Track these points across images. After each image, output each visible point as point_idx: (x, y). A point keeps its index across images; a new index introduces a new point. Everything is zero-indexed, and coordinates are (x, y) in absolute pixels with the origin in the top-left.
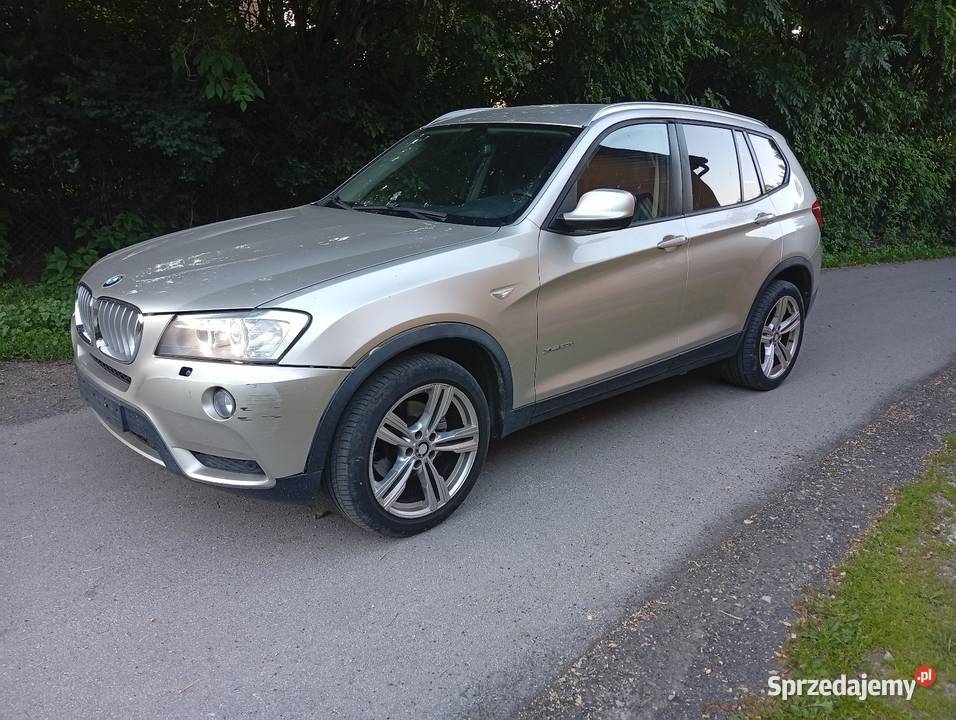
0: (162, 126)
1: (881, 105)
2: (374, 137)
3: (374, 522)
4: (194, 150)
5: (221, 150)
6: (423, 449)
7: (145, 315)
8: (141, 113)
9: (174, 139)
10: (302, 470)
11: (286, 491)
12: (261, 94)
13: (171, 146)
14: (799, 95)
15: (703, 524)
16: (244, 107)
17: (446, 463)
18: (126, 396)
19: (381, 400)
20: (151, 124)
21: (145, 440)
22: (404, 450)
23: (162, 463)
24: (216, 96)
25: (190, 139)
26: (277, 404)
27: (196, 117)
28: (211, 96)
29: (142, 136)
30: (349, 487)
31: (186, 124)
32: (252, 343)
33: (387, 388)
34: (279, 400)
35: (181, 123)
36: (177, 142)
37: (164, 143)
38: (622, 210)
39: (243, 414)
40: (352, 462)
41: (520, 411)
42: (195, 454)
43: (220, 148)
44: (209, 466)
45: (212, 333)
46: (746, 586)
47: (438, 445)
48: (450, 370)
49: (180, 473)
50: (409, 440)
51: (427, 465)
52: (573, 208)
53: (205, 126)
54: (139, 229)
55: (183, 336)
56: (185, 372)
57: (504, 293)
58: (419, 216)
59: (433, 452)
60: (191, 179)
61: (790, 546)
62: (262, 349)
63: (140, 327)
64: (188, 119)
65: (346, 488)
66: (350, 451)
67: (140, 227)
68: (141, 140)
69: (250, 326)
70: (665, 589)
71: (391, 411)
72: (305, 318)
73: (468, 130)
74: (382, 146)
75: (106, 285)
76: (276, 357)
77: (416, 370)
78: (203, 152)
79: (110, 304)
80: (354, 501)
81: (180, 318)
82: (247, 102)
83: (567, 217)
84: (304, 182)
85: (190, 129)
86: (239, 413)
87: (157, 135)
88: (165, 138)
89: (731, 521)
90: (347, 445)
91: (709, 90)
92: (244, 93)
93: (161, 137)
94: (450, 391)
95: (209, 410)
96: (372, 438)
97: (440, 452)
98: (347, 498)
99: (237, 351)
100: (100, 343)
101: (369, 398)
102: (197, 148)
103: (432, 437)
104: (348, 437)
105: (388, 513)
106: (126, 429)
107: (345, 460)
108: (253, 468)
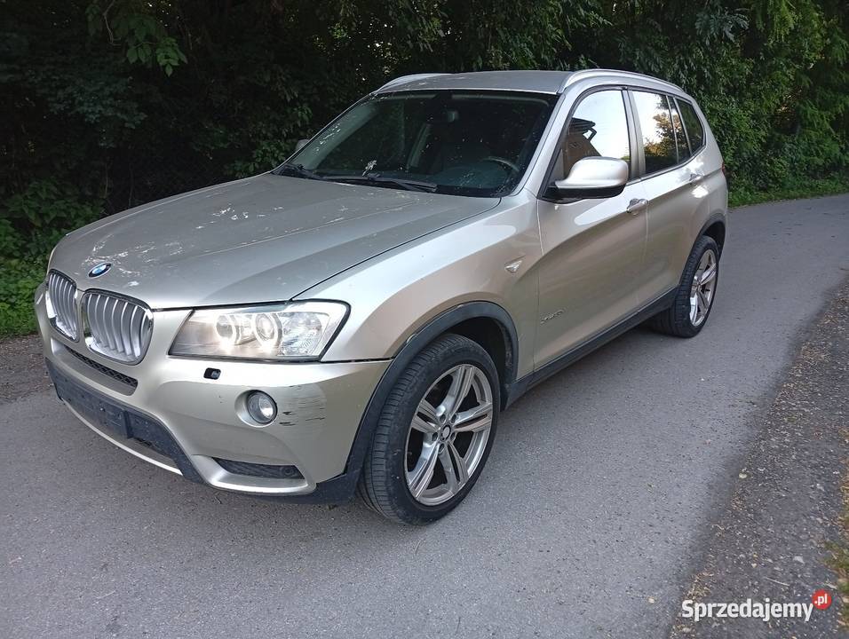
0: (81, 92)
1: (718, 70)
2: (289, 100)
3: (408, 515)
4: (116, 116)
5: (143, 116)
6: (446, 432)
7: (153, 310)
8: (57, 78)
9: (95, 105)
10: (342, 471)
11: (325, 494)
12: (184, 59)
13: (93, 112)
14: (655, 61)
15: (705, 482)
16: (169, 71)
17: (463, 442)
18: (133, 401)
19: (416, 389)
20: (69, 90)
21: (149, 444)
22: (430, 435)
23: (178, 472)
24: (139, 60)
25: (111, 106)
26: (322, 404)
27: (116, 82)
28: (132, 60)
29: (59, 102)
30: (386, 483)
31: (107, 91)
32: (285, 338)
33: (421, 375)
34: (323, 401)
35: (102, 89)
36: (99, 108)
37: (85, 109)
38: (614, 178)
39: (287, 419)
40: (390, 457)
41: (521, 381)
42: (217, 460)
43: (142, 113)
44: (234, 472)
45: (237, 327)
46: (773, 546)
47: (458, 426)
48: (472, 350)
49: (200, 481)
50: (433, 425)
51: (449, 447)
52: (566, 176)
53: (125, 91)
54: (53, 197)
55: (204, 333)
56: (210, 374)
57: (515, 266)
58: (408, 187)
59: (454, 434)
60: (111, 145)
61: (790, 498)
62: (296, 344)
63: (150, 323)
64: (108, 84)
65: (383, 484)
66: (388, 445)
67: (55, 195)
68: (58, 106)
69: (283, 320)
70: (705, 559)
71: (423, 399)
72: (343, 309)
73: (433, 96)
74: (296, 109)
75: (91, 275)
76: (317, 353)
77: (445, 354)
78: (125, 117)
79: (103, 298)
80: (390, 496)
81: (198, 313)
82: (173, 67)
83: (560, 185)
84: (222, 145)
85: (111, 94)
86: (281, 417)
87: (76, 102)
88: (86, 104)
89: (728, 476)
90: (385, 440)
91: (583, 57)
92: (170, 57)
93: (81, 104)
94: (472, 370)
95: (244, 416)
96: (408, 430)
97: (459, 433)
98: (384, 494)
99: (267, 348)
100: (89, 341)
101: (404, 388)
102: (119, 114)
103: (454, 418)
104: (386, 431)
105: (419, 503)
106: (130, 435)
107: (383, 455)
108: (292, 473)
